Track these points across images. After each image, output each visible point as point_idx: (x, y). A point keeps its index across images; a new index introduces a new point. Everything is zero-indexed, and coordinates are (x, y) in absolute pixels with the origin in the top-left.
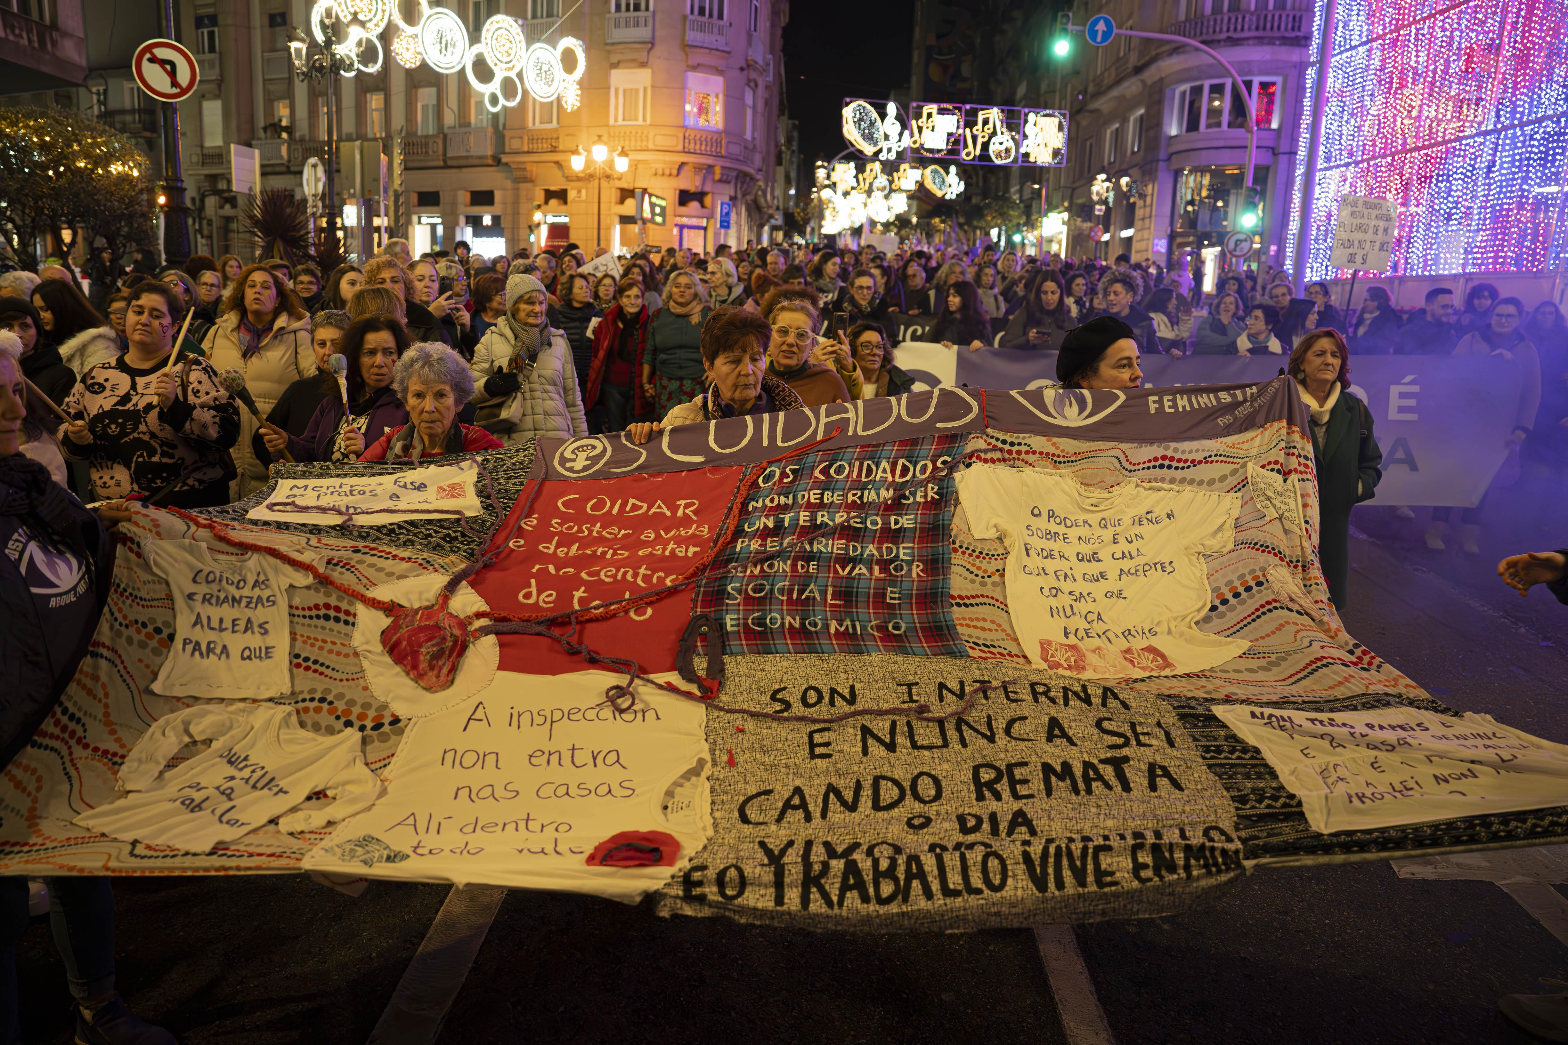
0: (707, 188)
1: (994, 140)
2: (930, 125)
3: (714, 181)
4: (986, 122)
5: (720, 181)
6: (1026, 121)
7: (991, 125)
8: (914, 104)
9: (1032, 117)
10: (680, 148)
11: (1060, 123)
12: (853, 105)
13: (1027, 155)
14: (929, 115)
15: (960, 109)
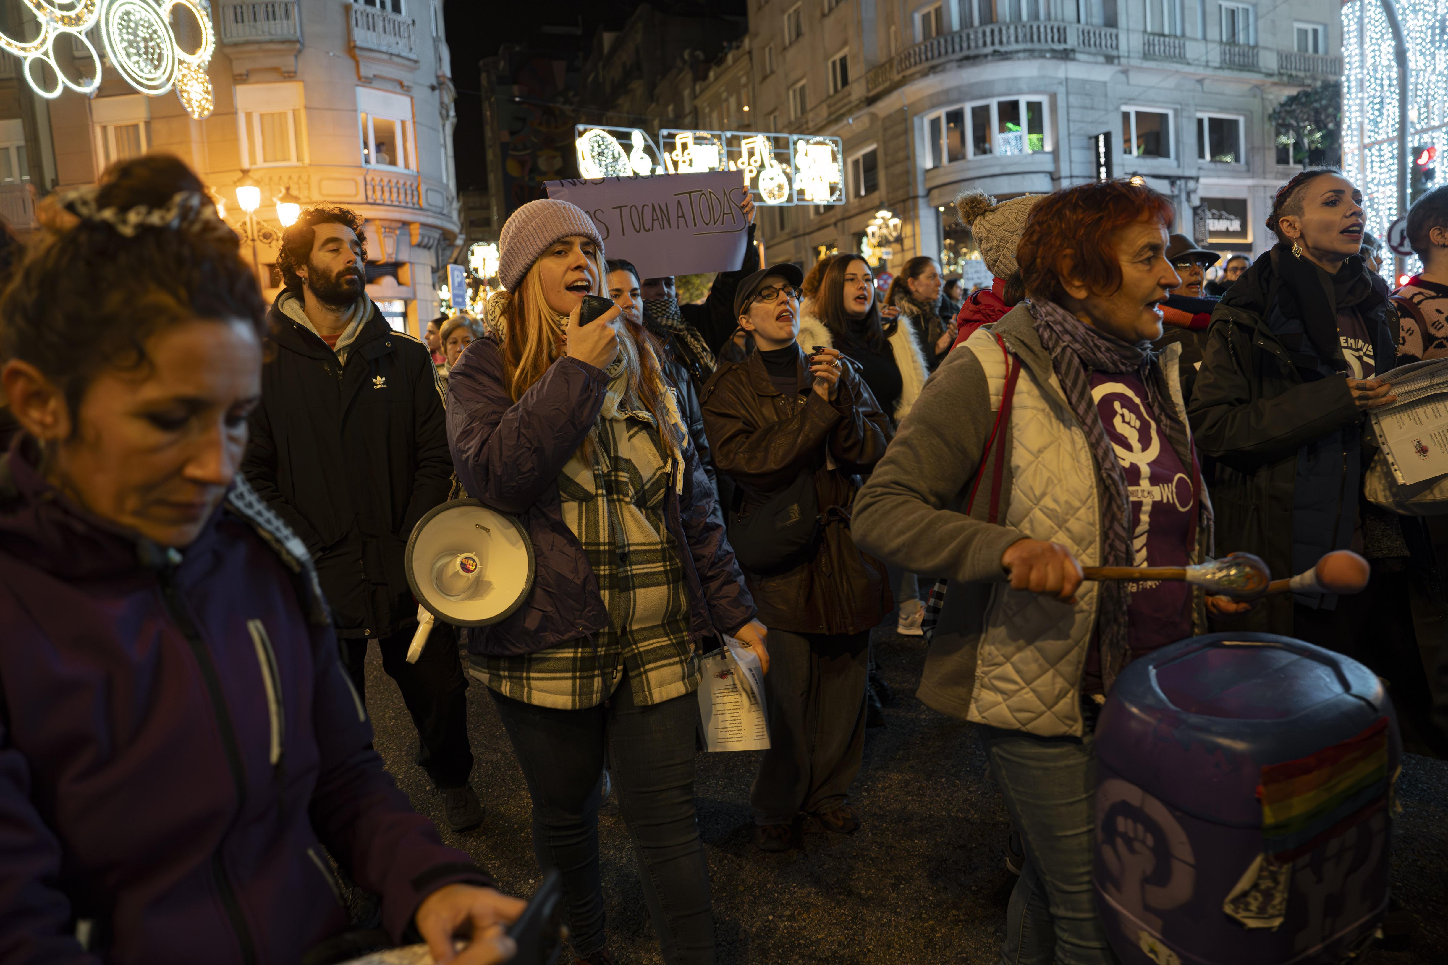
0: (403, 257)
1: (762, 175)
2: (687, 158)
3: (411, 246)
4: (751, 154)
5: (419, 245)
6: (796, 151)
7: (757, 157)
8: (665, 132)
9: (801, 145)
10: (361, 198)
11: (833, 153)
12: (588, 135)
13: (801, 192)
14: (684, 146)
15: (720, 138)
